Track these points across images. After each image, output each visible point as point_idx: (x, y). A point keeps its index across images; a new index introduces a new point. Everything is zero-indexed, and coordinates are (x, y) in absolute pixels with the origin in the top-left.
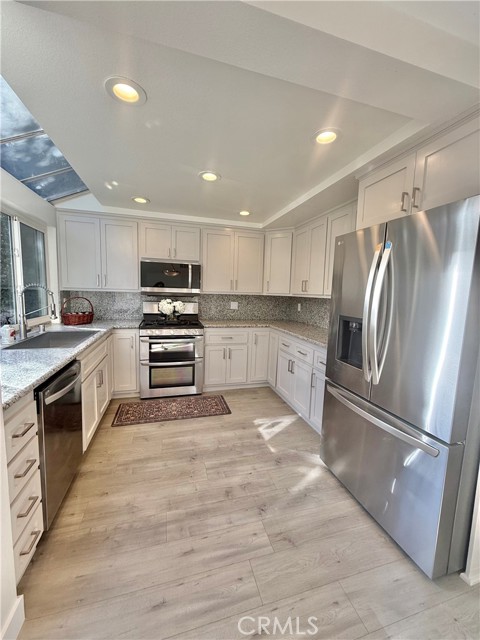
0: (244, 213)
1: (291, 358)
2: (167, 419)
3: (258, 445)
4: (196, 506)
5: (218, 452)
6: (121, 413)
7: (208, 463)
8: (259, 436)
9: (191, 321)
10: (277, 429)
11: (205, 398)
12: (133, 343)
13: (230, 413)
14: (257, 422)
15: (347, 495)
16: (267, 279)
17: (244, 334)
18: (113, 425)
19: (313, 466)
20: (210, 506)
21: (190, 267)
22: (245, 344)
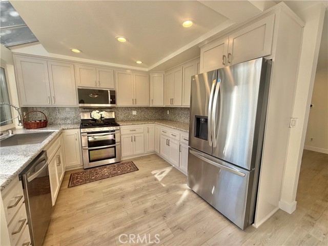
0: (139, 62)
1: (169, 139)
2: (103, 178)
3: (155, 184)
4: (129, 223)
5: (136, 191)
6: (73, 179)
7: (132, 198)
8: (156, 179)
9: (111, 122)
10: (164, 175)
11: (122, 164)
12: (76, 137)
13: (138, 170)
14: (153, 172)
15: (202, 201)
16: (151, 98)
17: (141, 128)
18: (69, 187)
19: (184, 190)
20: (137, 221)
21: (109, 92)
22: (142, 133)
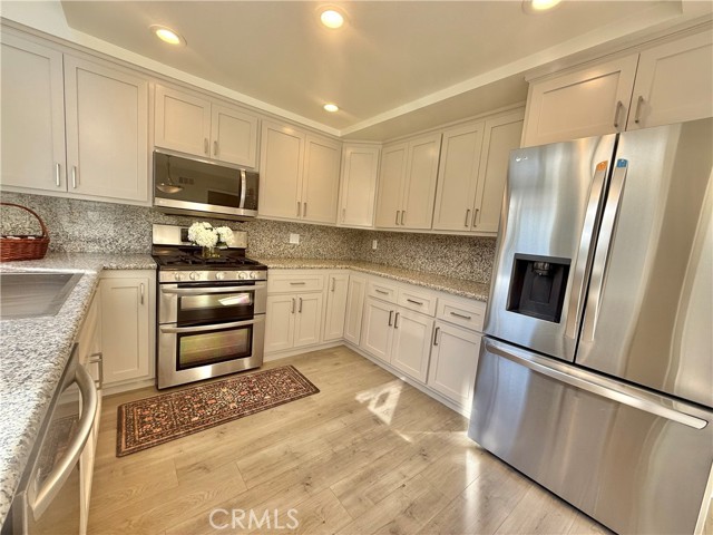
0: (331, 108)
1: (394, 309)
3: (383, 434)
5: (338, 460)
6: (129, 424)
8: (377, 420)
9: (236, 258)
11: (268, 373)
13: (317, 391)
14: (361, 397)
16: (342, 206)
18: (119, 454)
21: (243, 175)
22: (320, 291)
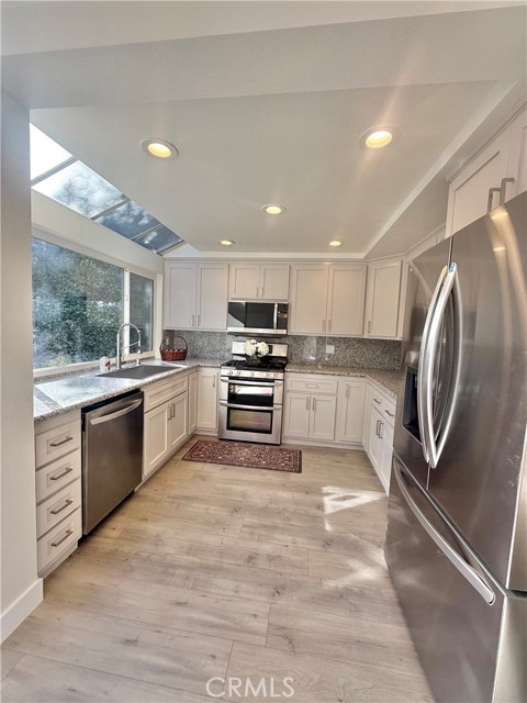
0: (335, 243)
1: (382, 419)
2: (233, 463)
3: (315, 515)
4: (212, 560)
5: (264, 511)
7: (248, 520)
8: (320, 507)
11: (281, 450)
12: (215, 382)
13: (300, 471)
14: (327, 489)
16: (368, 319)
18: (183, 459)
21: (276, 306)
22: (331, 395)
